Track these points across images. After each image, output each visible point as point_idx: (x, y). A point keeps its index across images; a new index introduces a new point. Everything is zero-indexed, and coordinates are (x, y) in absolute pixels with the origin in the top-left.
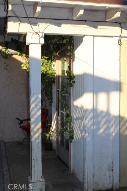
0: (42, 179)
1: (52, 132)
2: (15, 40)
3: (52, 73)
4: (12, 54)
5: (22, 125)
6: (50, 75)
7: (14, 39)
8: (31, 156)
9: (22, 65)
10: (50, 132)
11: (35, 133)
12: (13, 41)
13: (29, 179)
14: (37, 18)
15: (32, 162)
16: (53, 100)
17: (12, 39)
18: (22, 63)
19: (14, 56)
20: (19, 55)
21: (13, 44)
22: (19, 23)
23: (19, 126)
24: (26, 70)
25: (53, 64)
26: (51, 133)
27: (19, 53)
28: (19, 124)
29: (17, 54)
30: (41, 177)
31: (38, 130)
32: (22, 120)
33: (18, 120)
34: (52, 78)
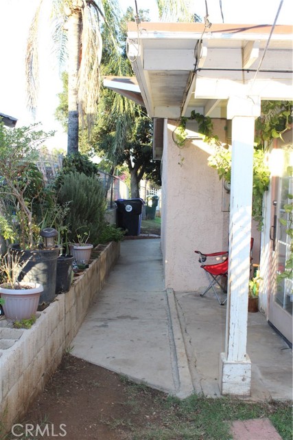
0: (247, 359)
1: (259, 278)
2: (198, 114)
3: (264, 172)
4: (191, 140)
5: (205, 263)
6: (261, 177)
7: (196, 112)
8: (229, 317)
9: (209, 159)
10: (256, 278)
11: (238, 277)
12: (195, 116)
13: (222, 357)
14: (248, 71)
15: (229, 328)
16: (264, 221)
17: (193, 112)
18: (209, 155)
19: (195, 142)
20: (205, 141)
21: (194, 121)
22: (216, 80)
23: (201, 264)
24: (215, 166)
25: (266, 157)
26: (258, 281)
27: (203, 136)
28: (200, 261)
29: (201, 139)
30: (245, 356)
31: (243, 271)
32: (206, 255)
33: (199, 255)
34: (265, 181)
